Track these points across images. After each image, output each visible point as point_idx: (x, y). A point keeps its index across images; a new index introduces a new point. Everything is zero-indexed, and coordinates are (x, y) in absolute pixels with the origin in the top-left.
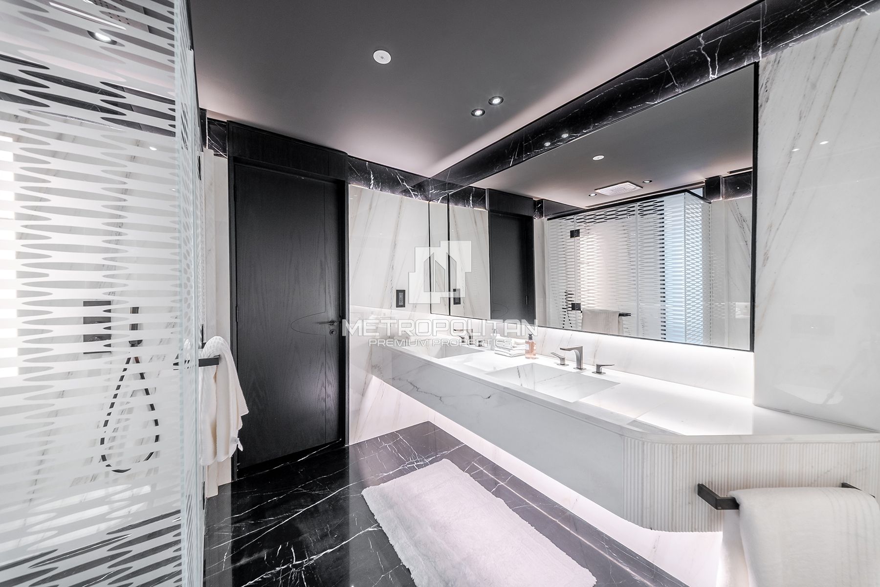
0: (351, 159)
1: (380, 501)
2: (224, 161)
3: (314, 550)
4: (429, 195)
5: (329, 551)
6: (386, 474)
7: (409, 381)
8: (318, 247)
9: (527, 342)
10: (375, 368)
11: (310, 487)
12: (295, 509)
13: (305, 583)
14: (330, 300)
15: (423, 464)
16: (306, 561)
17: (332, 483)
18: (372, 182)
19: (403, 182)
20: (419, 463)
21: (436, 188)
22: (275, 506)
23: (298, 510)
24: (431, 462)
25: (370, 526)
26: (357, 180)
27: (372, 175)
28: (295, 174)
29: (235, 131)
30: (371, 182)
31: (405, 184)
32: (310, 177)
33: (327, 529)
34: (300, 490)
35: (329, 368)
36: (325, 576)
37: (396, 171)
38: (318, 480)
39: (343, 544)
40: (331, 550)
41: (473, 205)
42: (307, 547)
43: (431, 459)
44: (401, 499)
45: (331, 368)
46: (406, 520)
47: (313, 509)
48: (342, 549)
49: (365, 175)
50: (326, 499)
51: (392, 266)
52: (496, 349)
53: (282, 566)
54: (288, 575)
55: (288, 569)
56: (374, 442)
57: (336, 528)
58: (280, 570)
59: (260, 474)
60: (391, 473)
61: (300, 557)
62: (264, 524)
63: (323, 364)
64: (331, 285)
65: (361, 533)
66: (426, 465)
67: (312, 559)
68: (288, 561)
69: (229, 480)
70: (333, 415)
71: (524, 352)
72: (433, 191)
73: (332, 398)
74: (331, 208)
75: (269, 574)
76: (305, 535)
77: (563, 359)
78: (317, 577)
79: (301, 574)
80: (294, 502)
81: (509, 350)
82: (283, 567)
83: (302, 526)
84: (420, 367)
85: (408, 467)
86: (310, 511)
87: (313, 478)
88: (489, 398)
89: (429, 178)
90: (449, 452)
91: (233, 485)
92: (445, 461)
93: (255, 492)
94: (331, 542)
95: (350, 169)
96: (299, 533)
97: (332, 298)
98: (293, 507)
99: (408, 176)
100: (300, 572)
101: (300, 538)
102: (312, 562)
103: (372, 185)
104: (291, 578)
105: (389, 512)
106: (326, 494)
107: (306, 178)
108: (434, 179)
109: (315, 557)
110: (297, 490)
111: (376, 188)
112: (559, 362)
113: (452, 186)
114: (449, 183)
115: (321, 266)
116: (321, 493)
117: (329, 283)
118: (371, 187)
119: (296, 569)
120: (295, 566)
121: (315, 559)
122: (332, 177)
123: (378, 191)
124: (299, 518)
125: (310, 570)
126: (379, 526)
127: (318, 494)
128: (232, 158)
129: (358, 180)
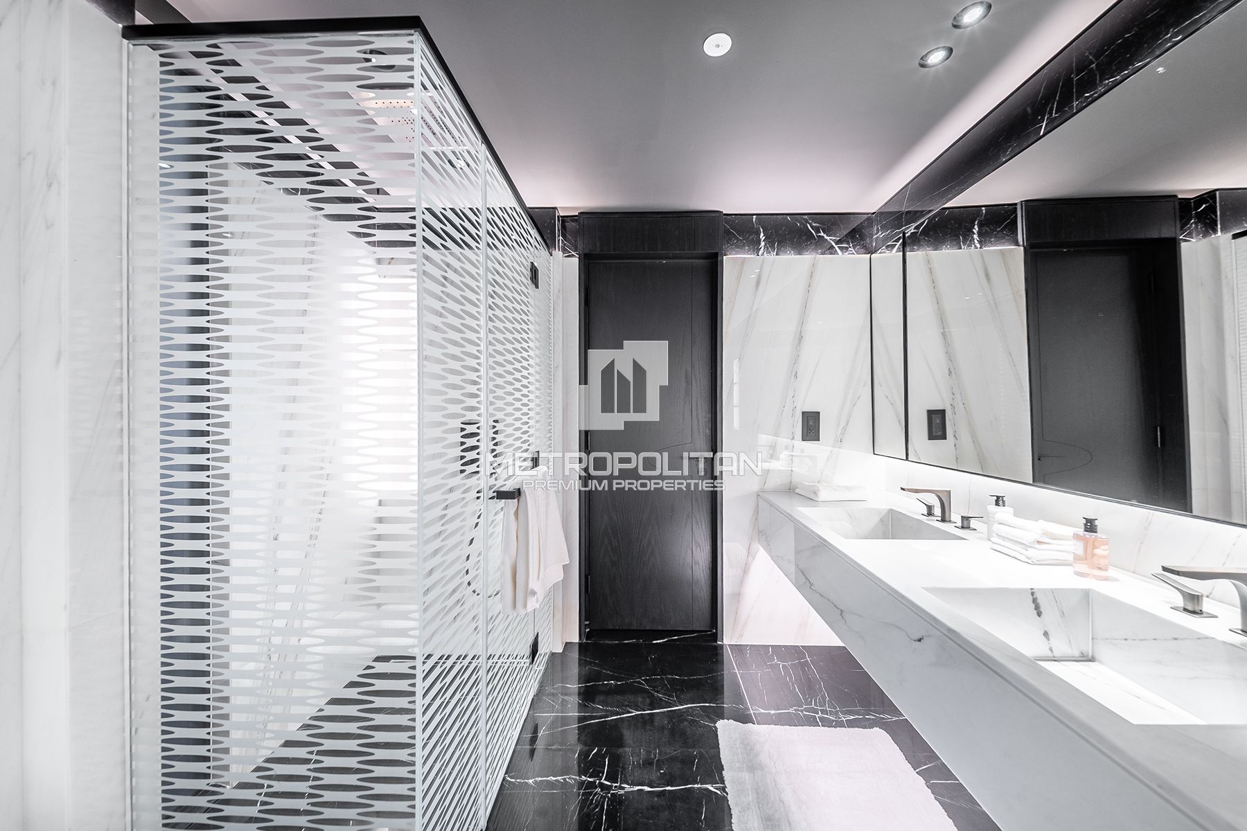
0: (729, 217)
1: (739, 750)
2: (575, 261)
3: (630, 776)
4: (871, 242)
5: (647, 789)
6: (763, 711)
7: (800, 567)
8: (682, 353)
9: (1076, 537)
10: (762, 533)
11: (655, 684)
12: (628, 706)
13: (604, 817)
14: (698, 425)
15: (833, 721)
16: (616, 787)
17: (682, 691)
18: (763, 244)
19: (817, 231)
20: (826, 716)
21: (884, 228)
22: (611, 691)
23: (631, 710)
24: (851, 724)
25: (712, 783)
26: (737, 247)
27: (762, 234)
28: (654, 258)
29: (586, 223)
30: (760, 244)
31: (822, 234)
32: (672, 258)
33: (655, 755)
34: (642, 684)
35: (697, 522)
36: (630, 822)
37: (806, 217)
38: (667, 678)
39: (667, 788)
40: (650, 789)
41: (980, 242)
42: (624, 768)
43: (852, 717)
44: (772, 764)
45: (700, 523)
46: (768, 804)
47: (647, 717)
48: (664, 795)
49: (751, 237)
50: (668, 711)
51: (794, 373)
52: (995, 539)
53: (589, 777)
54: (590, 794)
55: (592, 785)
56: (762, 651)
57: (667, 760)
58: (585, 781)
59: (608, 644)
60: (773, 712)
61: (612, 777)
62: (590, 709)
63: (688, 516)
64: (699, 404)
65: (696, 786)
66: (840, 724)
67: (624, 788)
68: (597, 774)
69: (575, 639)
70: (704, 591)
71: (1070, 558)
72: (881, 235)
73: (701, 567)
74: (702, 295)
75: (573, 779)
76: (627, 749)
77: (1195, 598)
78: (620, 816)
79: (603, 802)
80: (630, 697)
81: (1027, 547)
82: (589, 779)
83: (628, 735)
84: (814, 547)
85: (804, 715)
86: (643, 718)
87: (663, 673)
88: (920, 640)
89: (874, 213)
90: (895, 719)
91: (580, 645)
92: (878, 732)
93: (596, 665)
94: (654, 776)
95: (728, 232)
96: (620, 742)
97: (701, 424)
98: (626, 703)
99: (830, 221)
100: (605, 798)
101: (621, 750)
102: (622, 792)
103: (763, 248)
104: (593, 799)
105: (746, 776)
106: (671, 703)
107: (669, 261)
108: (880, 213)
109: (628, 788)
110: (639, 683)
111: (770, 253)
112: (1180, 601)
113: (912, 216)
114: (908, 212)
115: (686, 377)
116: (665, 698)
117: (697, 401)
118: (760, 253)
119: (602, 791)
120: (601, 785)
121: (626, 790)
122: (700, 252)
123: (772, 257)
124: (628, 721)
125: (617, 801)
126: (724, 789)
127: (661, 699)
128: (583, 256)
129: (740, 247)
